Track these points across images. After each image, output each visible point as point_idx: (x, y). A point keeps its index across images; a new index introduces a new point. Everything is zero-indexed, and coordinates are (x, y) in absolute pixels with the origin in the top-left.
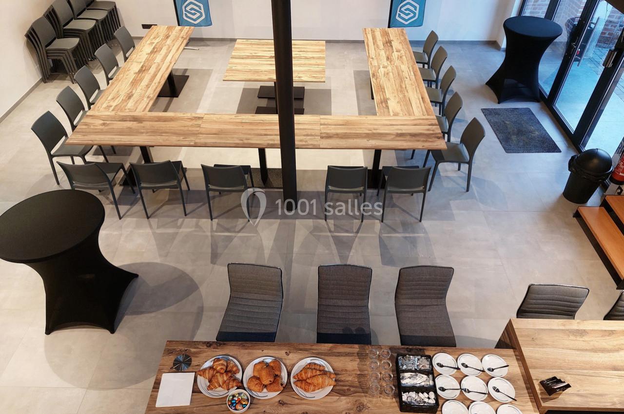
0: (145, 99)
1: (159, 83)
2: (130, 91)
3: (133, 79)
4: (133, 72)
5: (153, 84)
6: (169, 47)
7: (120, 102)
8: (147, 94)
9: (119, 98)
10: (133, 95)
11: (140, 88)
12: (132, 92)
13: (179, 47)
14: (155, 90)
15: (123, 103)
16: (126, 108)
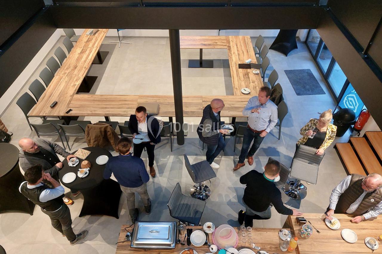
0: (83, 69)
1: (91, 59)
2: (76, 64)
3: (77, 57)
4: (77, 54)
5: (88, 60)
6: (97, 38)
7: (71, 70)
8: (85, 66)
9: (70, 69)
10: (77, 66)
11: (81, 62)
12: (76, 65)
13: (102, 38)
14: (88, 64)
15: (72, 71)
16: (74, 74)
